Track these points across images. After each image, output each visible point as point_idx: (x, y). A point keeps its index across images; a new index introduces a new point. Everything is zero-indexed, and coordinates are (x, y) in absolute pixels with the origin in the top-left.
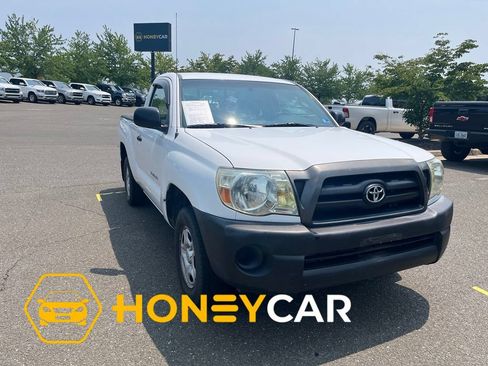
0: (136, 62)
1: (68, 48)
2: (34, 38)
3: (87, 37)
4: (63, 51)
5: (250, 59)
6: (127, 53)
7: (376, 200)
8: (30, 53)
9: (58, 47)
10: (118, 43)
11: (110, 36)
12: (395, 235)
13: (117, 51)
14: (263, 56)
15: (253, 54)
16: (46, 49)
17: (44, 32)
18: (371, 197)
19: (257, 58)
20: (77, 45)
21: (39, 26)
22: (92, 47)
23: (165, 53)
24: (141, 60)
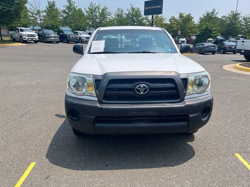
0: (145, 21)
1: (114, 17)
2: (99, 13)
3: (122, 11)
4: (112, 19)
5: (208, 14)
6: (140, 17)
7: (142, 93)
8: (98, 20)
9: (109, 17)
10: (137, 12)
11: (133, 9)
12: (151, 113)
13: (135, 16)
14: (216, 12)
15: (210, 11)
16: (104, 18)
17: (103, 10)
18: (139, 91)
19: (212, 14)
20: (118, 15)
21: (102, 7)
22: (125, 15)
23: (159, 15)
24: (148, 20)
